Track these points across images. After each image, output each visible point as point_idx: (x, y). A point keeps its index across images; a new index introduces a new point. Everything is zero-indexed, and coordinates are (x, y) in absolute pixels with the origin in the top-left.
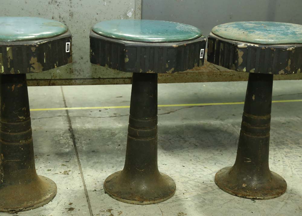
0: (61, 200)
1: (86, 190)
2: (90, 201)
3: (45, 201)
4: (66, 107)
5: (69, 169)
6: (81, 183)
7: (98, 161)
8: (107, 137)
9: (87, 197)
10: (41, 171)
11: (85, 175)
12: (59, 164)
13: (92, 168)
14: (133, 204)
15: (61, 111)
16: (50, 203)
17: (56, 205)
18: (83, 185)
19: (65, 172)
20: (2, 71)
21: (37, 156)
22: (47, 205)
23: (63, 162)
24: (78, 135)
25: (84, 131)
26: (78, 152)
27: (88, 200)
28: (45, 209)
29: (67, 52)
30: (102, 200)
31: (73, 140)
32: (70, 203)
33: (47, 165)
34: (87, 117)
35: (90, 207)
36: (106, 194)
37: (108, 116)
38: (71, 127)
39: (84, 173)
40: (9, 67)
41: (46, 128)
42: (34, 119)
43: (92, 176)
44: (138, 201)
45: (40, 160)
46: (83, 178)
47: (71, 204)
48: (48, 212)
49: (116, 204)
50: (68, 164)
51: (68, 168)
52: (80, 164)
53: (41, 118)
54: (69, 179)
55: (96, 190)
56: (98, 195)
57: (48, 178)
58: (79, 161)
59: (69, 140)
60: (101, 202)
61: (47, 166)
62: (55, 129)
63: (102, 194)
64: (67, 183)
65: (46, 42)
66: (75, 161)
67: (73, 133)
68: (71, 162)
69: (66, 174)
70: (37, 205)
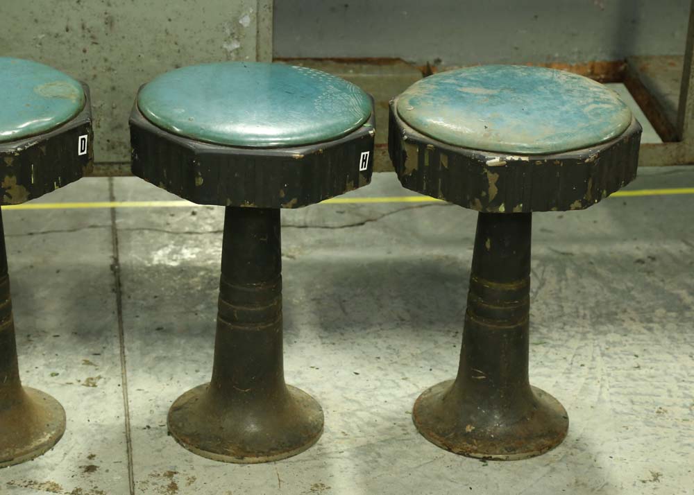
0: (73, 447)
1: (127, 425)
2: (133, 452)
3: (37, 448)
4: (112, 199)
5: (97, 374)
6: (120, 408)
7: (164, 355)
8: (198, 291)
9: (127, 442)
10: (36, 377)
11: (132, 389)
12: (77, 359)
13: (150, 373)
14: (223, 461)
15: (98, 212)
16: (49, 453)
17: (60, 459)
18: (123, 414)
19: (88, 379)
21: (31, 338)
22: (41, 457)
23: (87, 355)
24: (130, 284)
25: (146, 272)
26: (125, 328)
27: (130, 450)
28: (37, 467)
29: (80, 154)
30: (159, 451)
31: (117, 296)
32: (89, 455)
33: (50, 361)
34: (160, 231)
35: (130, 464)
36: (171, 437)
37: (210, 229)
38: (116, 260)
39: (129, 384)
41: (57, 260)
42: (31, 234)
43: (147, 392)
44: (234, 455)
45: (37, 349)
46: (127, 395)
47: (91, 457)
48: (43, 474)
49: (187, 461)
50: (98, 360)
51: (97, 369)
52: (125, 362)
53: (49, 232)
54: (95, 398)
55: (148, 427)
56: (152, 439)
57: (50, 397)
58: (122, 352)
59: (108, 297)
60: (157, 453)
61: (50, 363)
62: (79, 265)
63: (160, 437)
64: (90, 407)
65: (34, 143)
66: (113, 354)
67: (119, 277)
68: (106, 354)
69: (91, 385)
70: (20, 458)
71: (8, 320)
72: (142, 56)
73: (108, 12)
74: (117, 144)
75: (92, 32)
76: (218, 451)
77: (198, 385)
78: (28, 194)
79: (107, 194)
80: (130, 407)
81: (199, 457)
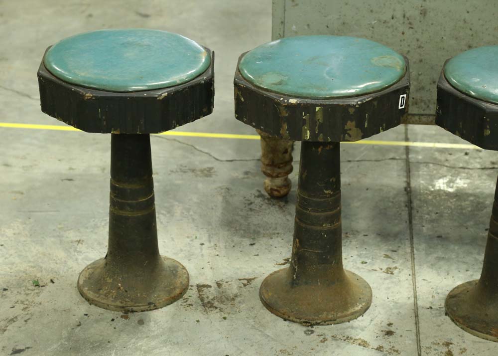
0: (377, 316)
1: (416, 304)
2: (420, 325)
3: (352, 314)
4: (407, 140)
5: (394, 265)
6: (410, 292)
7: (443, 256)
8: (468, 211)
9: (416, 317)
10: (352, 263)
11: (419, 279)
12: (380, 253)
13: (432, 268)
14: (487, 339)
15: (397, 148)
16: (360, 318)
17: (368, 324)
18: (413, 296)
19: (387, 269)
20: (307, 137)
21: (348, 235)
22: (355, 320)
23: (387, 251)
24: (418, 202)
25: (430, 195)
26: (414, 233)
27: (417, 323)
28: (352, 327)
29: (400, 108)
30: (439, 326)
31: (409, 210)
32: (388, 323)
33: (361, 252)
34: (441, 165)
35: (418, 334)
36: (447, 317)
37: (479, 166)
38: (409, 184)
39: (417, 275)
40: (317, 132)
41: (367, 181)
43: (430, 282)
44: (496, 336)
45: (352, 243)
46: (415, 283)
47: (390, 325)
48: (356, 333)
49: (459, 336)
50: (394, 255)
51: (394, 262)
52: (414, 259)
53: (362, 161)
54: (393, 282)
55: (431, 308)
56: (433, 317)
57: (361, 278)
58: (412, 251)
59: (403, 210)
60: (437, 328)
61: (361, 254)
62: (382, 185)
63: (440, 316)
64: (389, 288)
65: (370, 99)
66: (405, 252)
67: (410, 196)
68: (401, 252)
69: (390, 273)
70: (341, 319)
71: (338, 222)
72: (445, 38)
73: (423, 5)
74: (419, 101)
75: (410, 20)
76: (483, 331)
77: (467, 281)
78: (362, 134)
79: (403, 136)
80: (418, 292)
81: (469, 334)
